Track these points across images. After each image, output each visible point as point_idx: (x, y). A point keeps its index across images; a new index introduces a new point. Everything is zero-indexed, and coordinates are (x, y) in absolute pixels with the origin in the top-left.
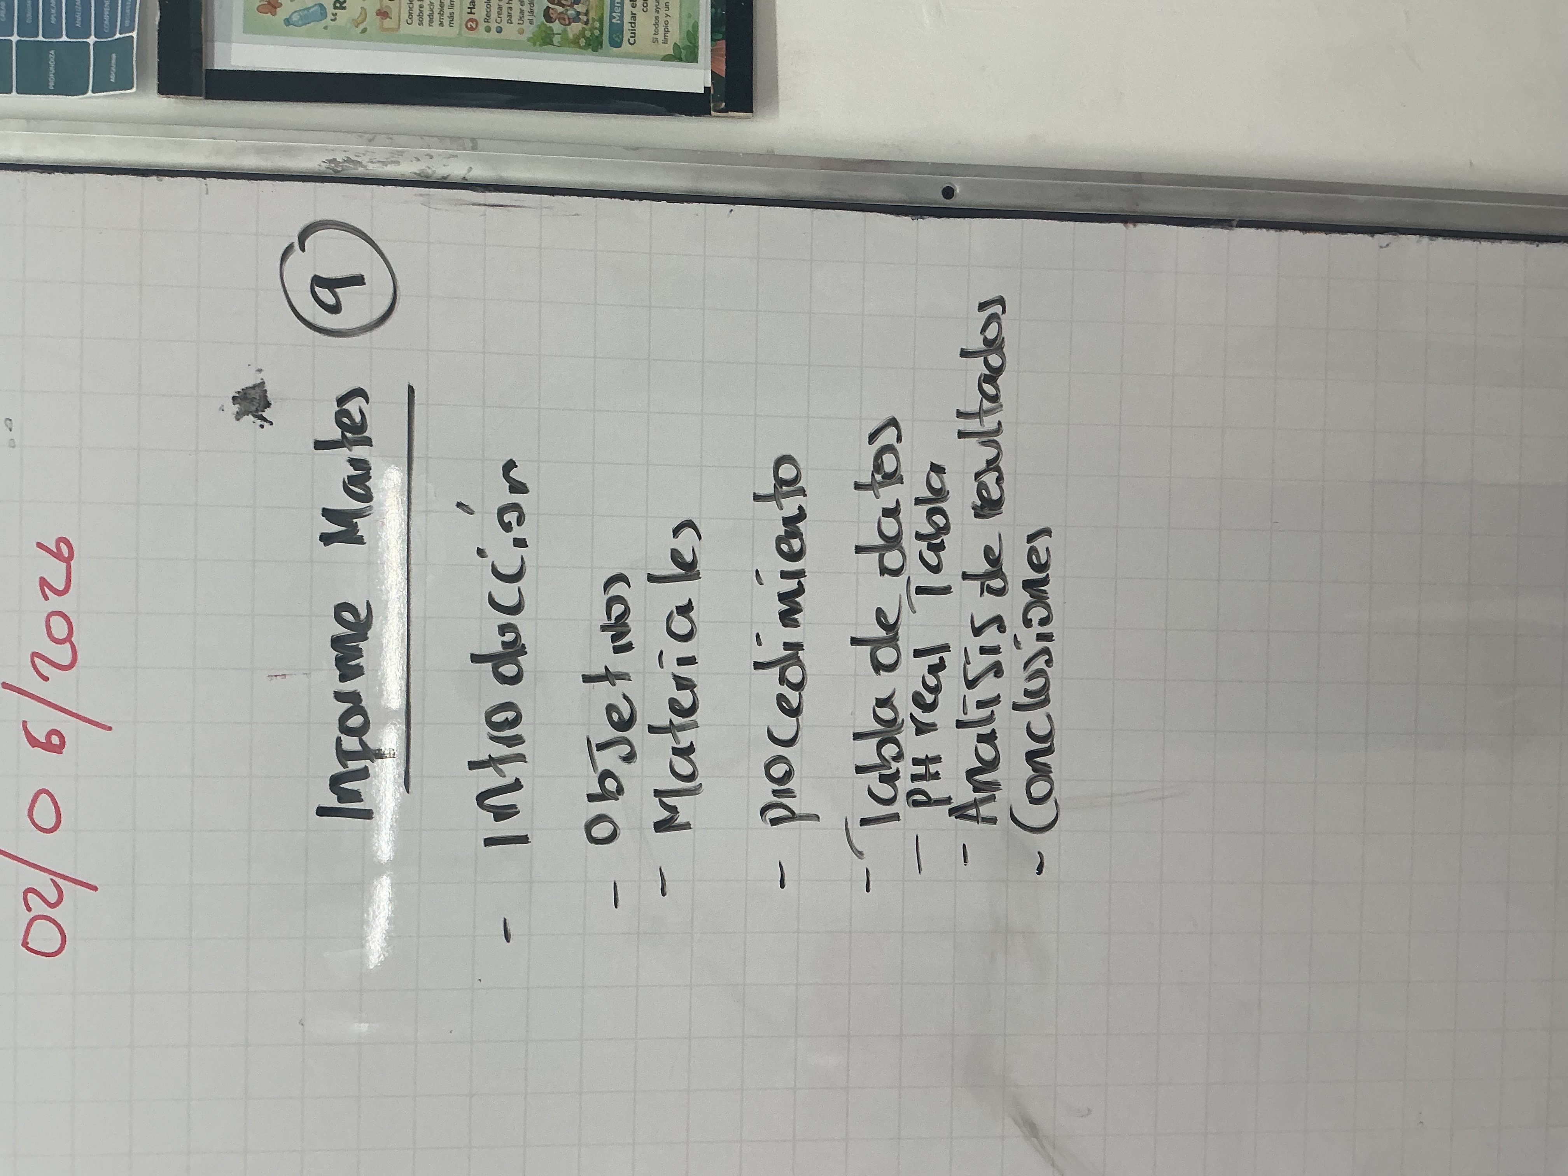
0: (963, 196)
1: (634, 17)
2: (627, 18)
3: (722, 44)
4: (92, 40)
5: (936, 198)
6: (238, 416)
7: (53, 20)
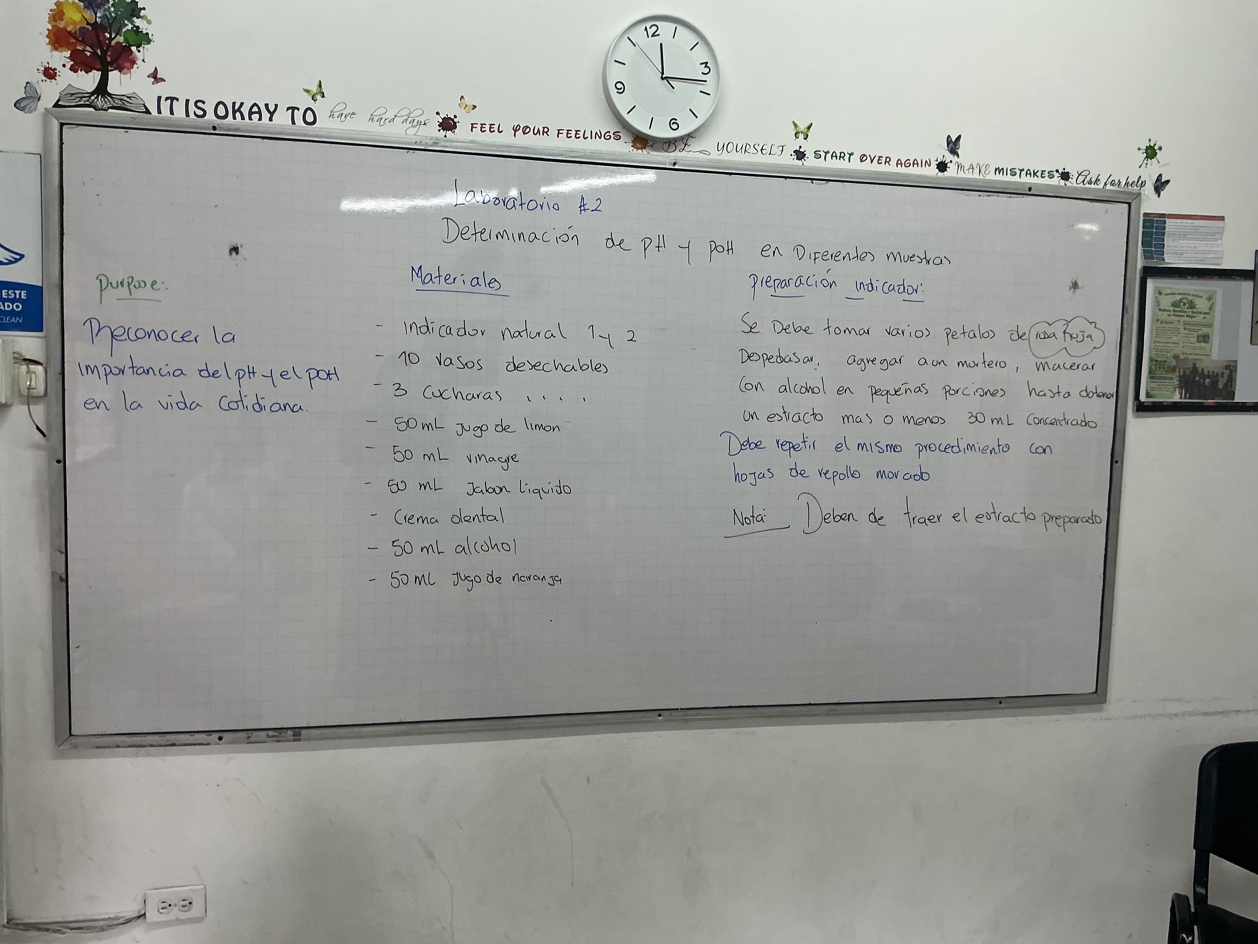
0: (1115, 465)
1: (1156, 382)
2: (1156, 380)
3: (1150, 404)
4: (1153, 249)
5: (1115, 459)
6: (1072, 282)
7: (1158, 240)
